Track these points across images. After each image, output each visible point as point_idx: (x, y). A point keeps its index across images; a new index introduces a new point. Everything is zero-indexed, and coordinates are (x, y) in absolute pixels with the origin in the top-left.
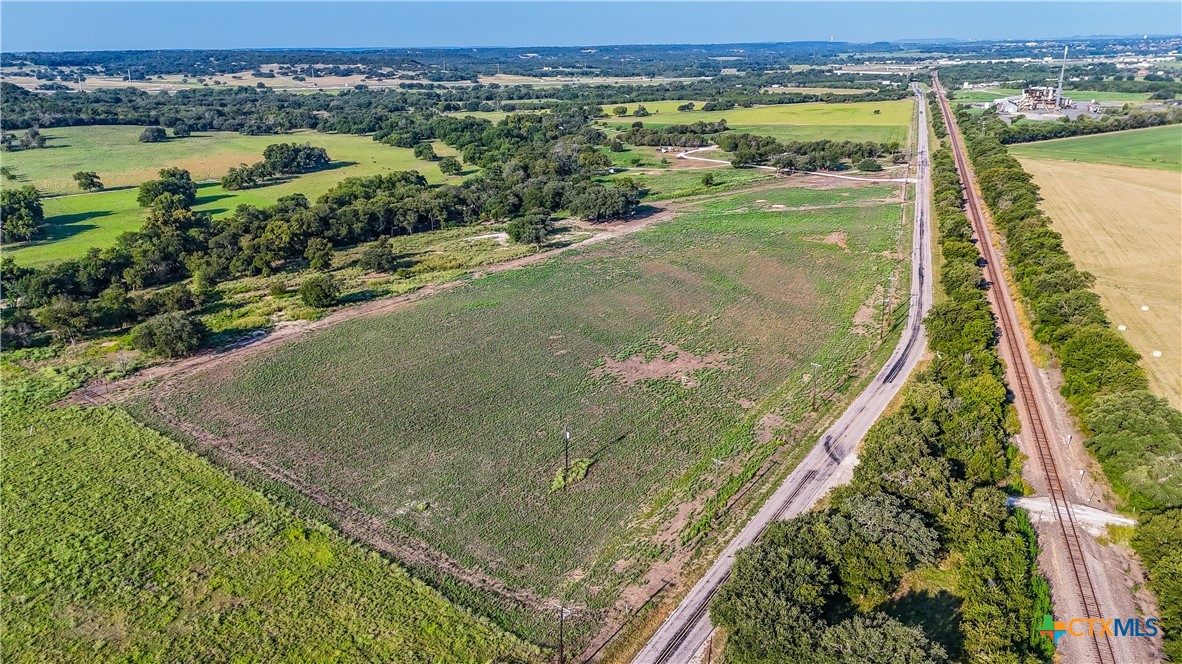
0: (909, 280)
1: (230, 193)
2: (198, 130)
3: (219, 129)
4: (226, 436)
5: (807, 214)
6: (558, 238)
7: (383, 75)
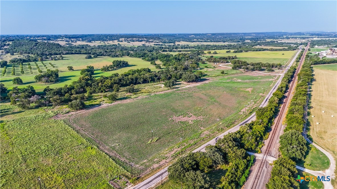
0: (262, 101)
2: (100, 56)
3: (105, 56)
4: (82, 127)
7: (150, 41)
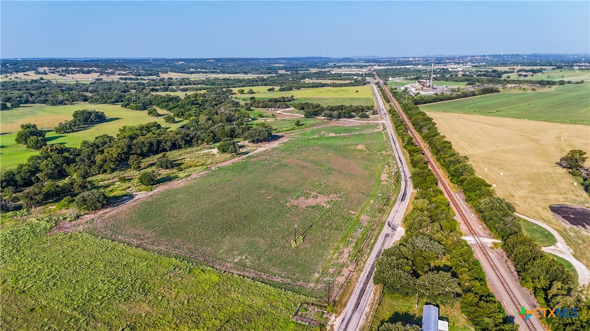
0: (397, 162)
1: (63, 135)
2: (22, 103)
3: (34, 103)
4: (142, 239)
5: (344, 137)
6: (242, 150)
7: (108, 73)
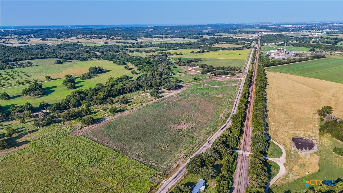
1: (83, 81)
2: (68, 60)
3: (73, 59)
5: (216, 89)
6: (161, 95)
7: (111, 38)
